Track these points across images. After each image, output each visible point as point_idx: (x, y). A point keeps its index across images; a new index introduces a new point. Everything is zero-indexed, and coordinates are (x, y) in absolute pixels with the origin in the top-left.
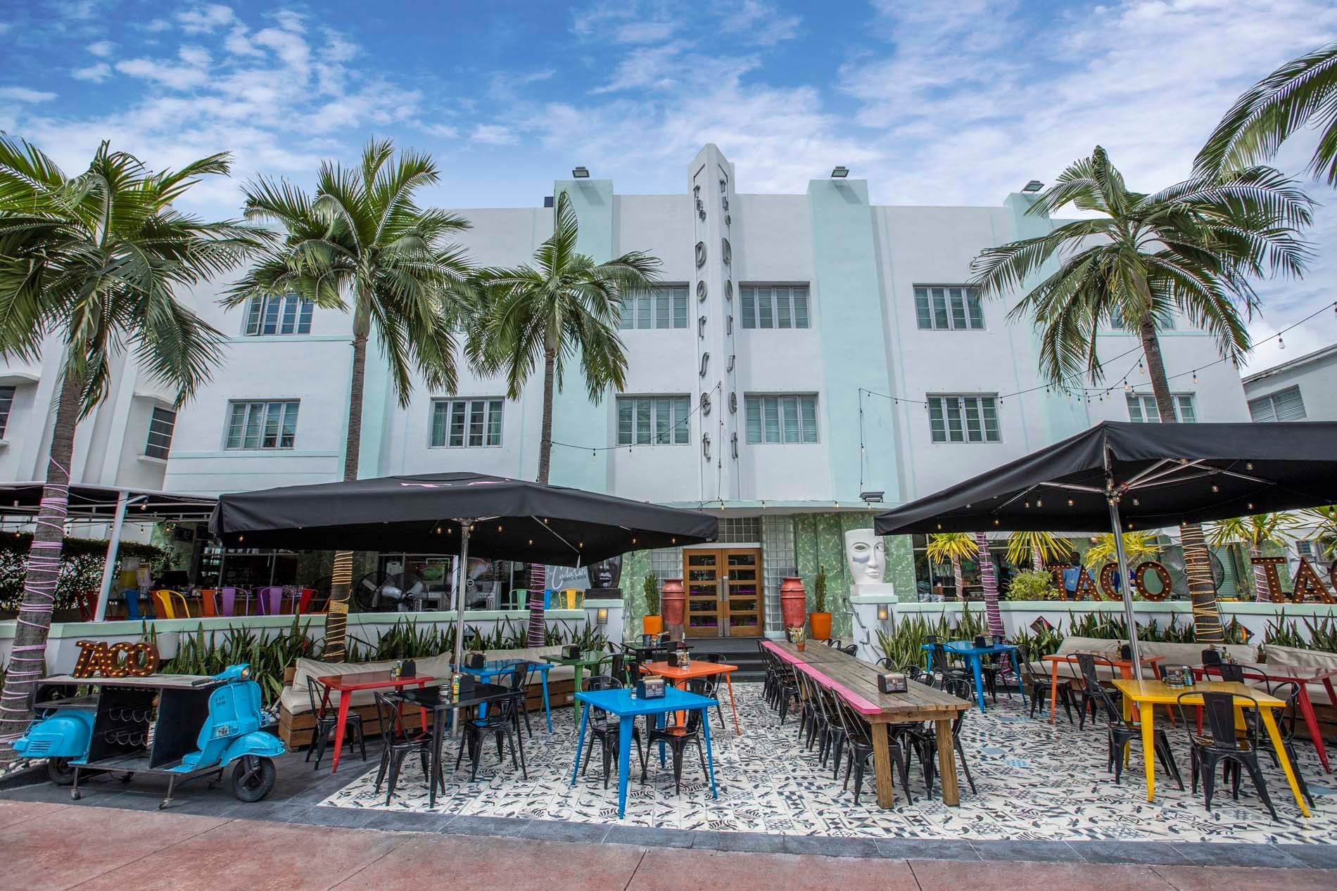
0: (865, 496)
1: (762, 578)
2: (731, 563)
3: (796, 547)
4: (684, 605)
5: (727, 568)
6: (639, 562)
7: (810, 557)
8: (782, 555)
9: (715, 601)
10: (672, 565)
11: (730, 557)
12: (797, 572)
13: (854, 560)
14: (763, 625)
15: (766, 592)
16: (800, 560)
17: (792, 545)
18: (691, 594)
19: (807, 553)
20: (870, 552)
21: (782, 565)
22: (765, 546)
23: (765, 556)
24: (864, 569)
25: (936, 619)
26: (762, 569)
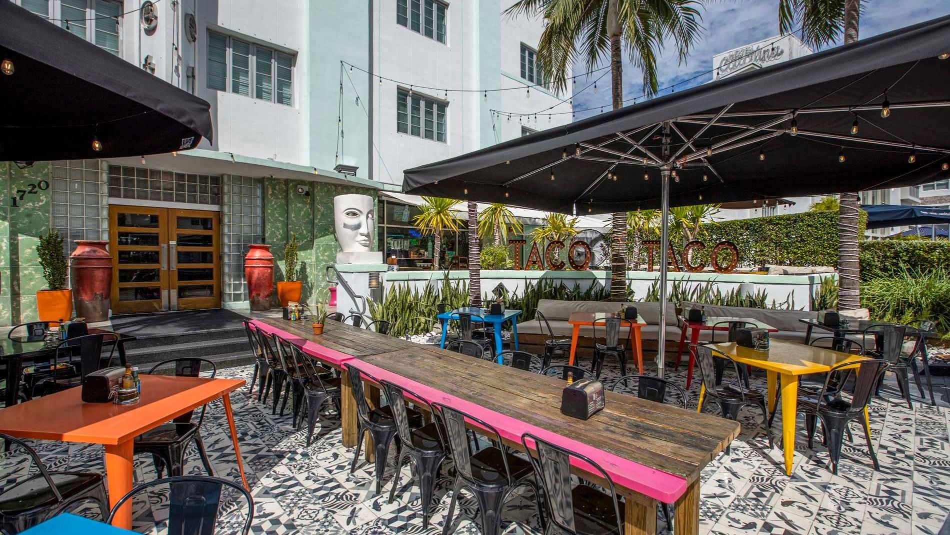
0: (340, 168)
1: (221, 245)
2: (179, 226)
3: (263, 212)
4: (110, 276)
5: (175, 231)
6: (29, 216)
7: (280, 225)
8: (246, 220)
9: (159, 270)
10: (90, 223)
11: (179, 218)
12: (263, 241)
13: (345, 226)
14: (221, 295)
15: (226, 260)
16: (268, 226)
17: (259, 211)
18: (120, 262)
19: (277, 220)
20: (362, 219)
21: (246, 230)
22: (226, 209)
23: (226, 220)
24: (356, 236)
25: (421, 287)
26: (220, 235)
